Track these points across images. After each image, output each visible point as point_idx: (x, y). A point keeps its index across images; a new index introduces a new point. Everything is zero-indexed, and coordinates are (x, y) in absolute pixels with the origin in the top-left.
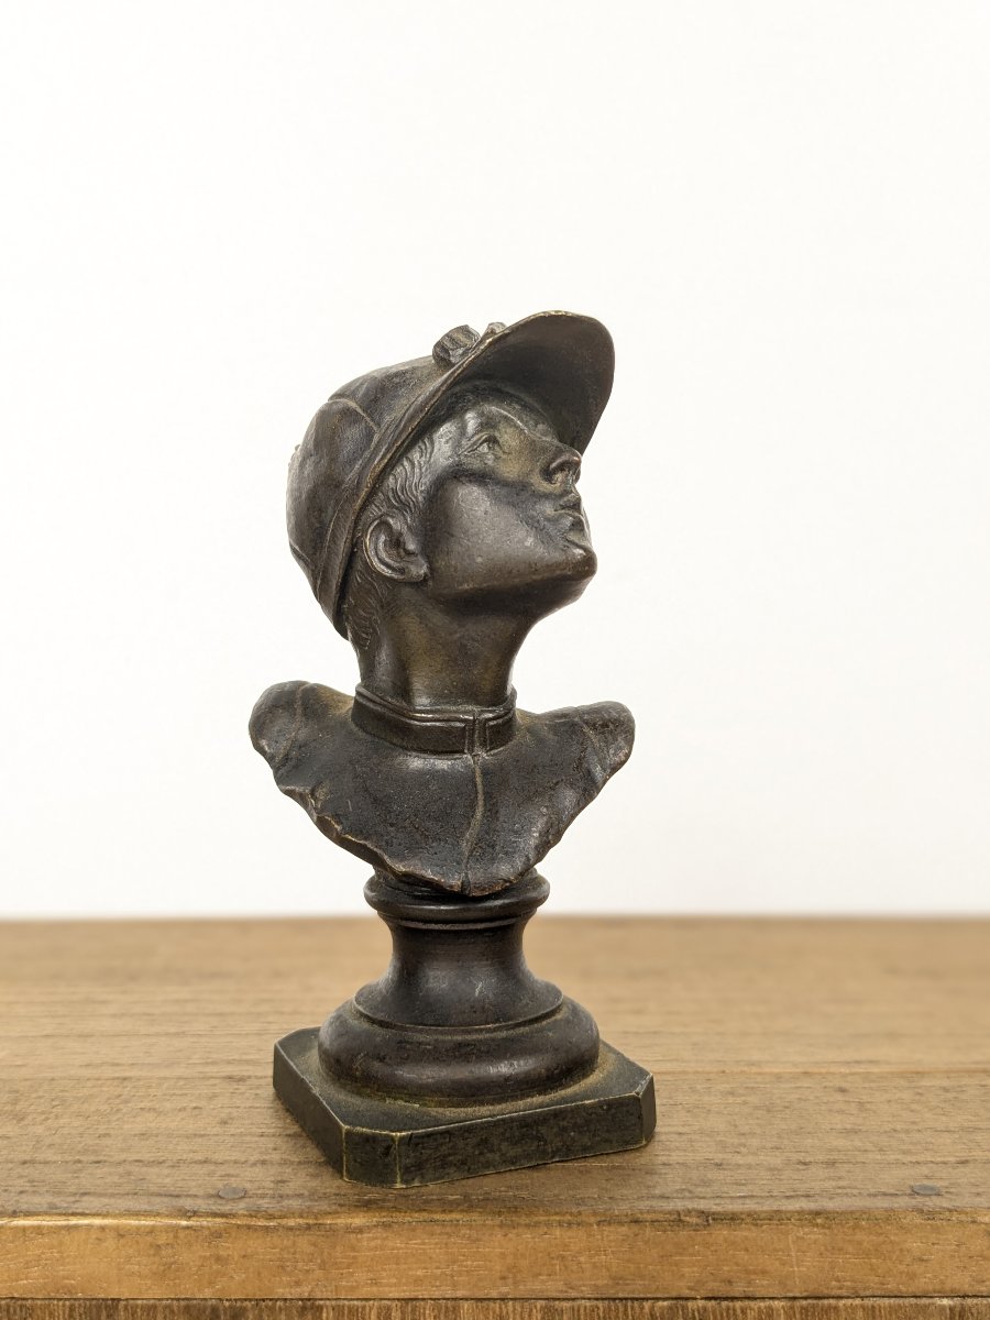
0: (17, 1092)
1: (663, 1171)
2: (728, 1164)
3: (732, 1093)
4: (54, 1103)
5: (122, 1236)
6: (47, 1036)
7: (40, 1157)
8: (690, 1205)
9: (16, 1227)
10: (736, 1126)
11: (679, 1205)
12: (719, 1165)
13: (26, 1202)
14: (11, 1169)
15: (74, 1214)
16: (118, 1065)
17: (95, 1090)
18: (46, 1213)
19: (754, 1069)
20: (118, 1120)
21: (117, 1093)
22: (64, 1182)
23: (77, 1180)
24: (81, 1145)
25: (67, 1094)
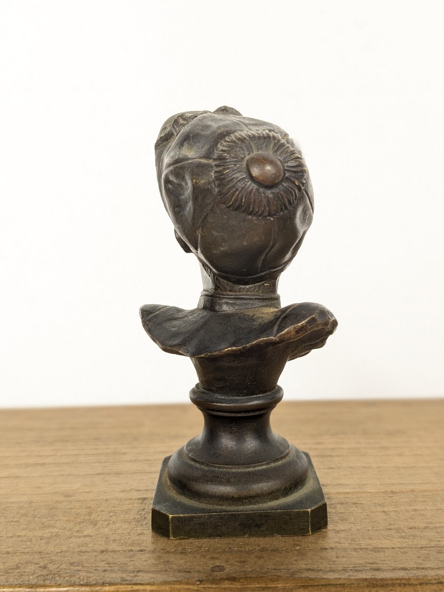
0: (90, 508)
4: (111, 514)
6: (99, 474)
7: (110, 548)
13: (109, 577)
14: (96, 556)
15: (136, 584)
16: (139, 490)
17: (131, 506)
18: (121, 584)
20: (146, 524)
21: (142, 508)
22: (126, 564)
23: (132, 563)
24: (130, 540)
25: (116, 509)
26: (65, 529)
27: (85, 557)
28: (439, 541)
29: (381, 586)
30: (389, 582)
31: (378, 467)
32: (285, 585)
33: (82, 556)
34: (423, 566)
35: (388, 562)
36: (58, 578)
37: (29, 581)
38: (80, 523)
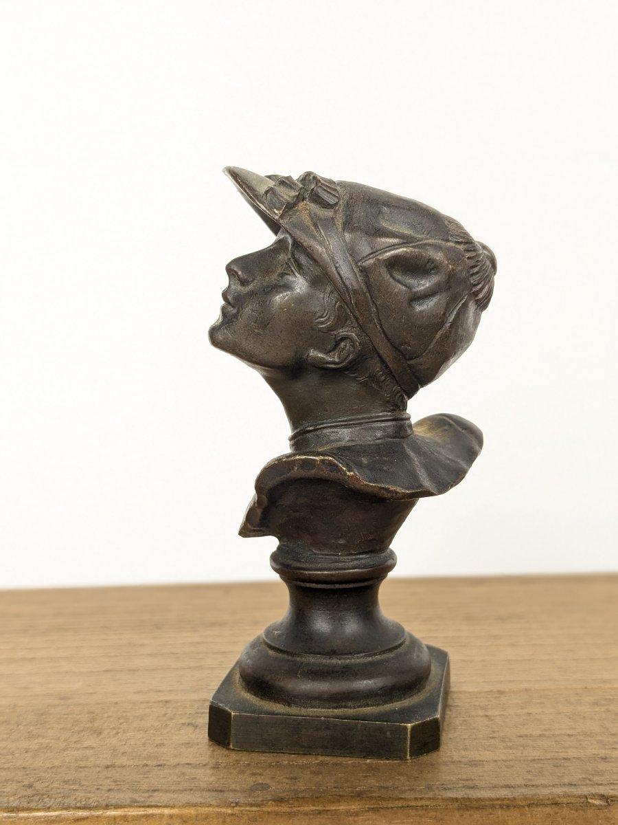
0: (93, 713)
1: (565, 764)
2: (611, 758)
3: (597, 703)
4: (121, 721)
5: (185, 822)
6: (107, 671)
7: (118, 762)
8: (593, 790)
9: (109, 817)
10: (607, 729)
11: (585, 790)
12: (604, 759)
13: (115, 797)
14: (99, 772)
15: (149, 806)
16: (160, 691)
17: (147, 710)
18: (130, 806)
19: (608, 686)
20: (167, 733)
21: (163, 712)
22: (139, 782)
23: (147, 780)
24: (146, 752)
25: (128, 714)
26: (58, 739)
27: (83, 774)
28: (557, 752)
29: (477, 808)
30: (487, 803)
31: (483, 661)
32: (348, 807)
33: (81, 772)
34: (534, 783)
35: (487, 778)
36: (47, 800)
37: (8, 803)
38: (79, 732)
